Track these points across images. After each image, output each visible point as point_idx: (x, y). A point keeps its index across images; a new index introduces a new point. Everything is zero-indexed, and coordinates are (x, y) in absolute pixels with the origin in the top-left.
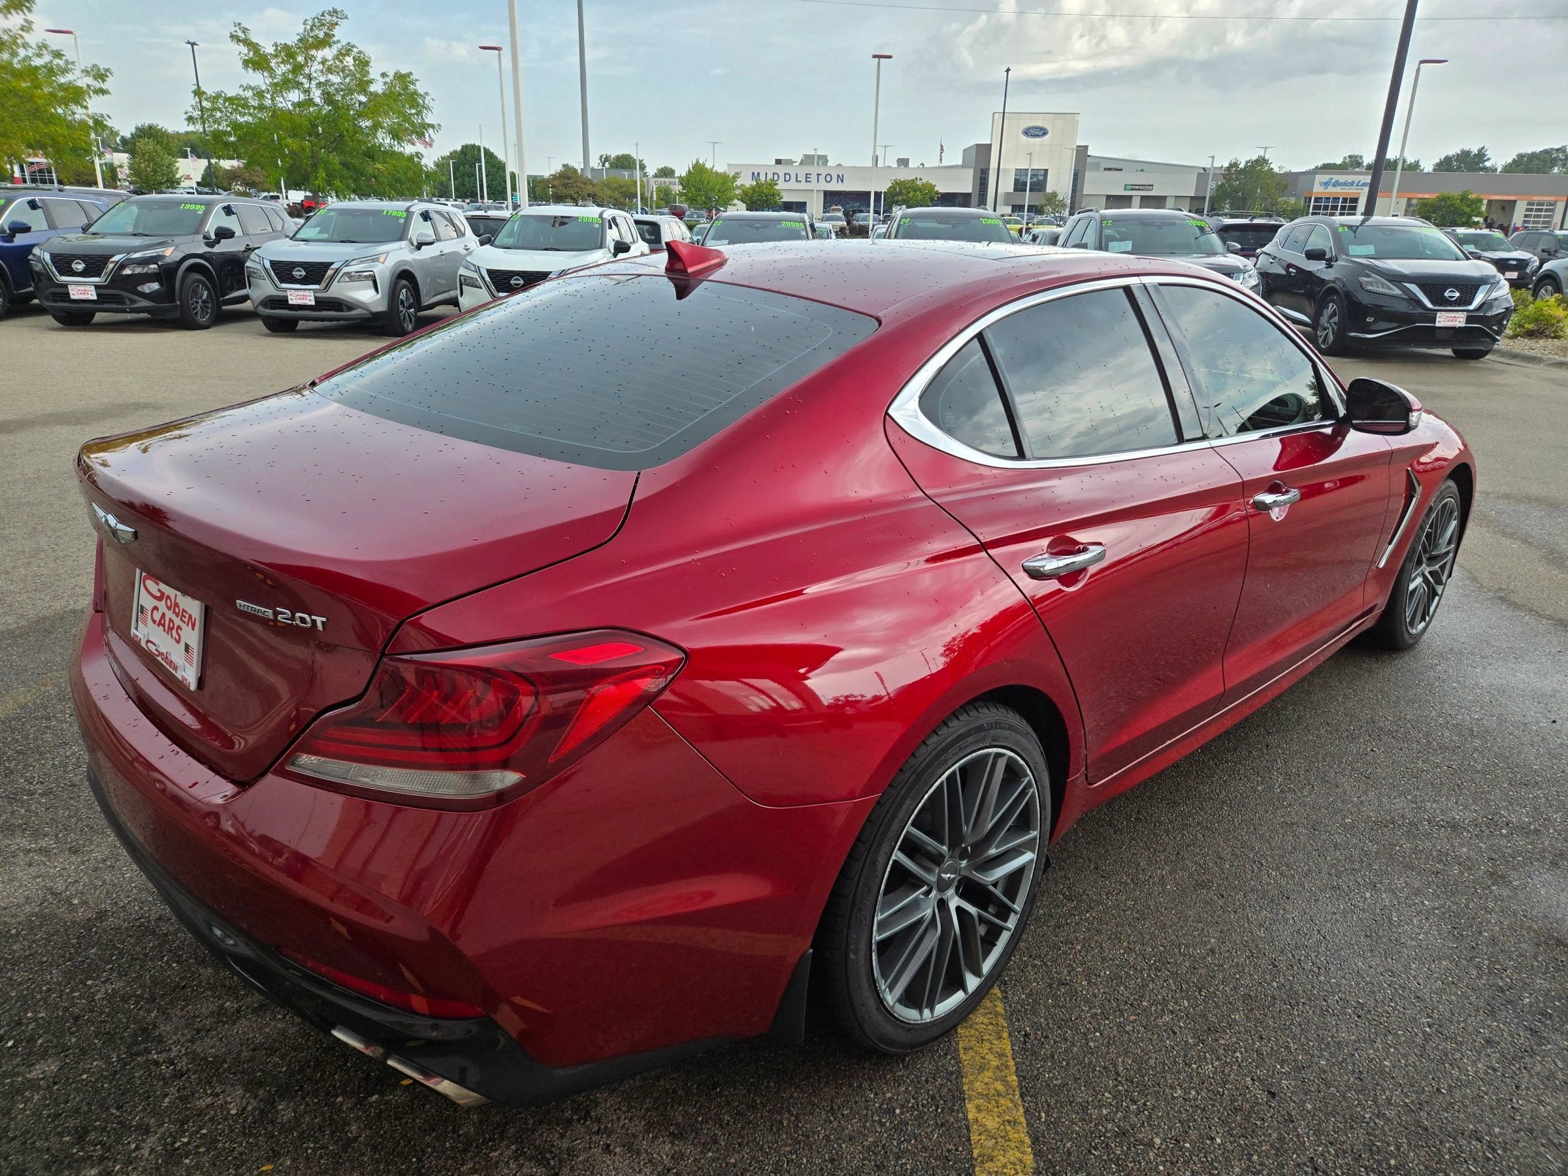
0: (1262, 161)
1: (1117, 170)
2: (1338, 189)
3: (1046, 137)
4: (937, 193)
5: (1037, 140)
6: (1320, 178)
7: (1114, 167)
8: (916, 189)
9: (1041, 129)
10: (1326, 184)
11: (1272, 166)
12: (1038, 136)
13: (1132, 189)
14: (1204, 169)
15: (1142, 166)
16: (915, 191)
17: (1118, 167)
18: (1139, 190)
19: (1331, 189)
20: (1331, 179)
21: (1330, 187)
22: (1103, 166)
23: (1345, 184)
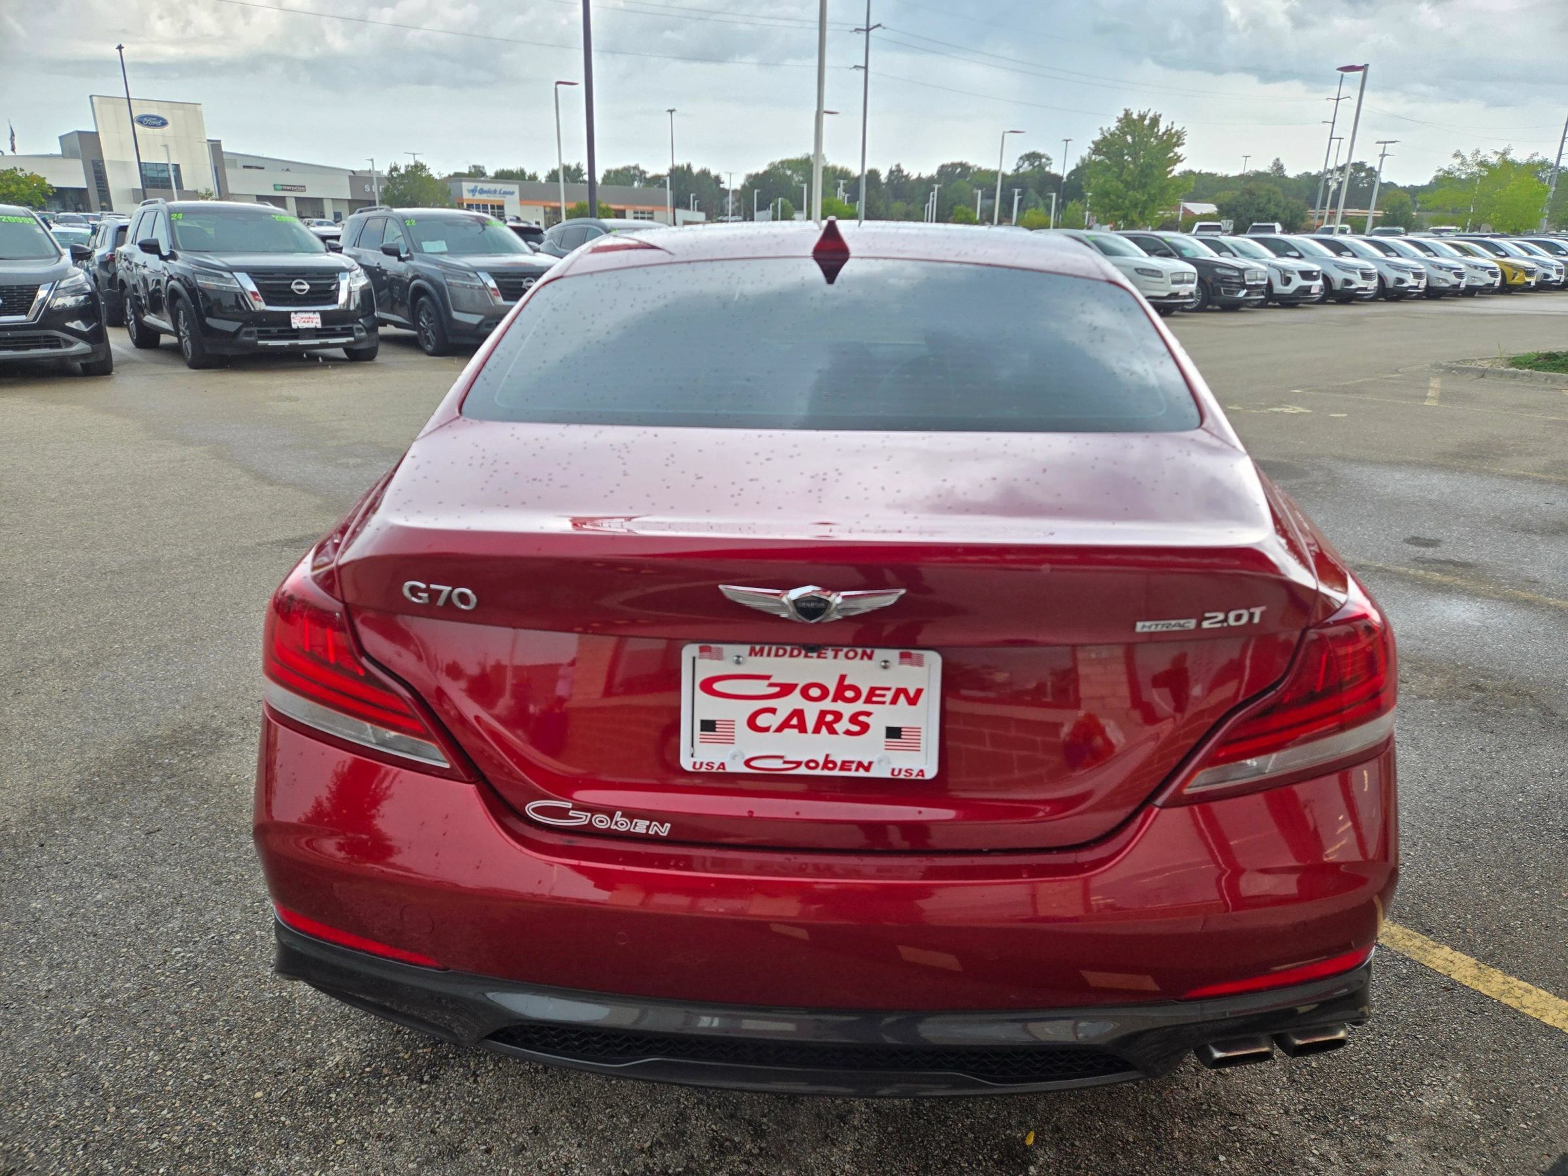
0: (419, 167)
1: (257, 168)
2: (484, 197)
3: (166, 128)
4: (51, 187)
5: (157, 131)
6: (467, 186)
7: (254, 165)
8: (18, 181)
9: (158, 118)
10: (473, 191)
11: (431, 172)
12: (155, 126)
13: (283, 190)
14: (353, 171)
15: (288, 166)
16: (18, 183)
17: (261, 166)
18: (291, 190)
19: (478, 196)
20: (476, 187)
21: (477, 194)
22: (241, 163)
23: (489, 192)
